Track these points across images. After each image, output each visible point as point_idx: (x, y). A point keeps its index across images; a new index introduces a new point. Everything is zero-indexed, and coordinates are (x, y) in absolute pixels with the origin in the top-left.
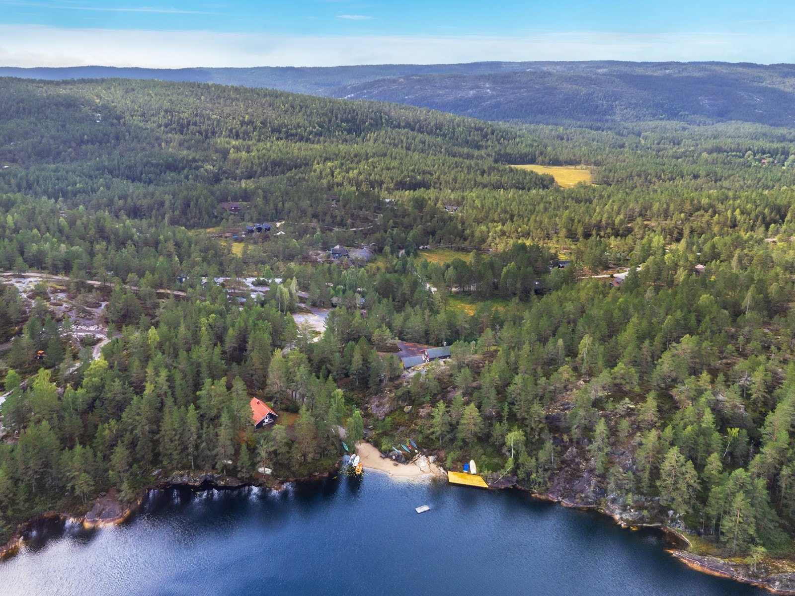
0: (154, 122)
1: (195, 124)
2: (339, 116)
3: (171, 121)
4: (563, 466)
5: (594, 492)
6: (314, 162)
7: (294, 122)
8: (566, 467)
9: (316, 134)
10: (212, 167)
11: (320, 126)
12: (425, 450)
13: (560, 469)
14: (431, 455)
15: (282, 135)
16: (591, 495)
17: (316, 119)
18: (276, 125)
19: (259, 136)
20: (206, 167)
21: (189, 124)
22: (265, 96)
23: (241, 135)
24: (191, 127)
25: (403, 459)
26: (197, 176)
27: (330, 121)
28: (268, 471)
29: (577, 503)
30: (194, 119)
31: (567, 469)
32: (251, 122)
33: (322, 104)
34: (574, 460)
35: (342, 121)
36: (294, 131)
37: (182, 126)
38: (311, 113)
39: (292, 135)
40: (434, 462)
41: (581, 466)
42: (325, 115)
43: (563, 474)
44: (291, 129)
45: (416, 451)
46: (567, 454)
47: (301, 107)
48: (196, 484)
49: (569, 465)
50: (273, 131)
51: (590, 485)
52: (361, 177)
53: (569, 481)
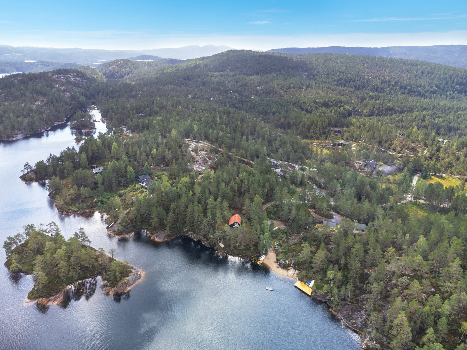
0: (332, 78)
1: (354, 81)
2: (456, 80)
3: (341, 79)
4: (355, 302)
5: (361, 322)
6: (415, 109)
7: (418, 83)
8: (356, 303)
9: (431, 92)
10: (349, 107)
11: (436, 86)
12: (296, 267)
13: (352, 303)
14: (297, 270)
15: (406, 91)
16: (359, 323)
17: (436, 82)
18: (404, 85)
19: (390, 91)
20: (345, 107)
21: (350, 81)
22: (409, 65)
23: (379, 90)
24: (351, 83)
25: (282, 266)
26: (337, 111)
27: (447, 83)
28: (222, 246)
29: (349, 324)
30: (354, 78)
31: (356, 304)
32: (389, 82)
33: (446, 72)
34: (363, 301)
35: (457, 84)
36: (415, 89)
37: (346, 82)
38: (435, 77)
39: (414, 92)
40: (297, 274)
41: (364, 306)
42: (445, 79)
43: (352, 306)
44: (414, 88)
45: (292, 265)
46: (362, 297)
47: (428, 73)
48: (195, 240)
49: (358, 303)
50: (401, 88)
51: (361, 318)
52: (444, 124)
53: (353, 311)
